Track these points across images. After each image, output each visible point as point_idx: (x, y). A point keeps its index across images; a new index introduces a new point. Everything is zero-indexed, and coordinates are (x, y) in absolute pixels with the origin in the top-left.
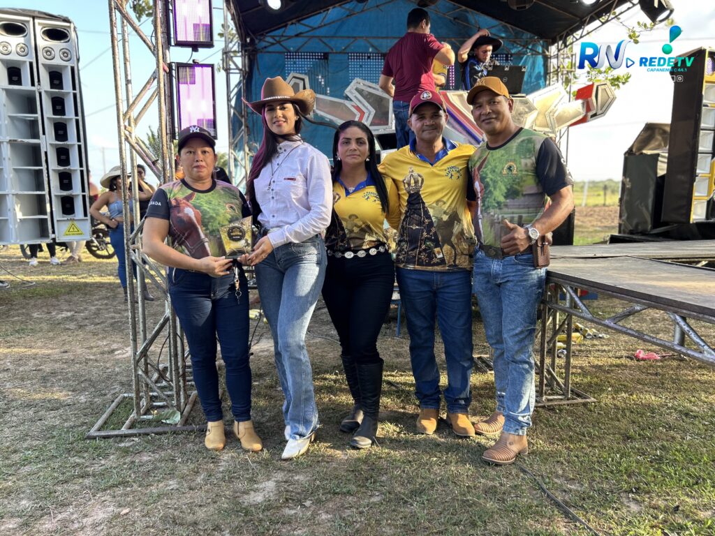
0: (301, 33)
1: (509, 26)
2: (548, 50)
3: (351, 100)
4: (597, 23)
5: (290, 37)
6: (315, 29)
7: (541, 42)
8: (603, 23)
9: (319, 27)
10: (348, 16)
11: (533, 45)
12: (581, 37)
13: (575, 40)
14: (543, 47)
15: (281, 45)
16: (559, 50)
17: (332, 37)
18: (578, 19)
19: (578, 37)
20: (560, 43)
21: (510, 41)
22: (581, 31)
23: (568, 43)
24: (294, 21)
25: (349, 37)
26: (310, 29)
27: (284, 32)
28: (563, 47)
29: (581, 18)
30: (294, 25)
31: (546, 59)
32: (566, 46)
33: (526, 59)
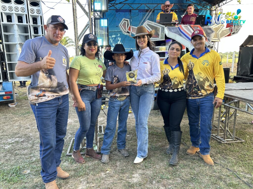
0: (121, 2)
2: (212, 8)
5: (117, 4)
6: (126, 1)
7: (209, 5)
11: (207, 6)
15: (114, 7)
16: (216, 8)
17: (133, 3)
23: (220, 6)
25: (139, 4)
27: (115, 2)
28: (218, 6)
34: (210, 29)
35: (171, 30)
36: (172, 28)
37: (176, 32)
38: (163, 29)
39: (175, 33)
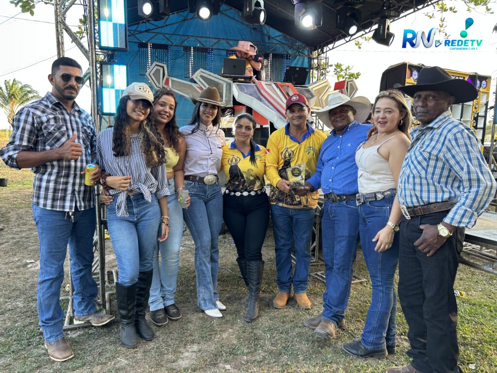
0: (149, 29)
1: (288, 36)
2: (311, 53)
3: (197, 83)
4: (342, 41)
5: (141, 32)
6: (160, 27)
7: (307, 48)
8: (347, 42)
9: (162, 27)
10: (183, 20)
11: (303, 50)
12: (333, 48)
13: (328, 49)
14: (308, 51)
15: (135, 37)
16: (319, 55)
17: (173, 34)
18: (331, 37)
19: (331, 48)
20: (320, 50)
21: (289, 46)
22: (333, 44)
23: (325, 51)
24: (144, 21)
25: (184, 35)
26: (156, 27)
27: (137, 27)
28: (321, 52)
29: (333, 37)
30: (144, 24)
31: (310, 59)
32: (323, 53)
33: (298, 59)
34: (309, 91)
35: (244, 89)
36: (245, 85)
37: (251, 93)
38: (229, 86)
39: (251, 95)
